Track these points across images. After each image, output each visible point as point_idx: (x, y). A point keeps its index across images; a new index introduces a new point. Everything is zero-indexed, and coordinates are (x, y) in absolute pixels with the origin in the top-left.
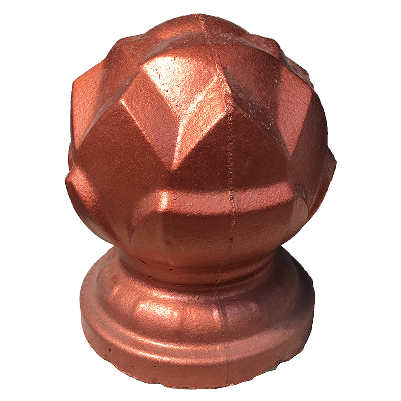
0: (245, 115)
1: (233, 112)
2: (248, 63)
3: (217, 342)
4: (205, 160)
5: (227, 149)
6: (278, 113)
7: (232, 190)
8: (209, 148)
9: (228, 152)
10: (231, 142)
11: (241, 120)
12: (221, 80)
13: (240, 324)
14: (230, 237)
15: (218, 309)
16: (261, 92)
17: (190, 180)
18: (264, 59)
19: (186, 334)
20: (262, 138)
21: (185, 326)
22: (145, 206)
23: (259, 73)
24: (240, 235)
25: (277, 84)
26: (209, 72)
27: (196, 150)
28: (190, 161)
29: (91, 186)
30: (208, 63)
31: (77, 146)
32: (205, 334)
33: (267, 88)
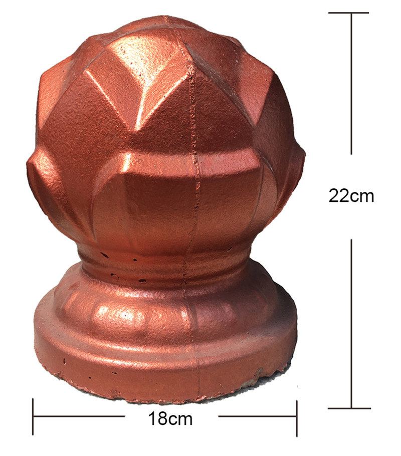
0: (206, 79)
1: (195, 74)
2: (209, 43)
3: (186, 344)
4: (168, 121)
5: (189, 110)
6: (240, 87)
7: (196, 154)
8: (171, 109)
9: (190, 114)
10: (193, 103)
11: (202, 83)
12: (183, 52)
13: (212, 324)
14: (196, 206)
15: (187, 307)
16: (222, 67)
17: (153, 142)
18: (224, 42)
19: (151, 335)
20: (224, 102)
21: (150, 326)
22: (106, 173)
23: (220, 52)
24: (206, 204)
25: (238, 63)
26: (172, 47)
27: (159, 110)
28: (152, 122)
29: (53, 163)
30: (170, 40)
31: (41, 127)
32: (172, 334)
33: (228, 65)
